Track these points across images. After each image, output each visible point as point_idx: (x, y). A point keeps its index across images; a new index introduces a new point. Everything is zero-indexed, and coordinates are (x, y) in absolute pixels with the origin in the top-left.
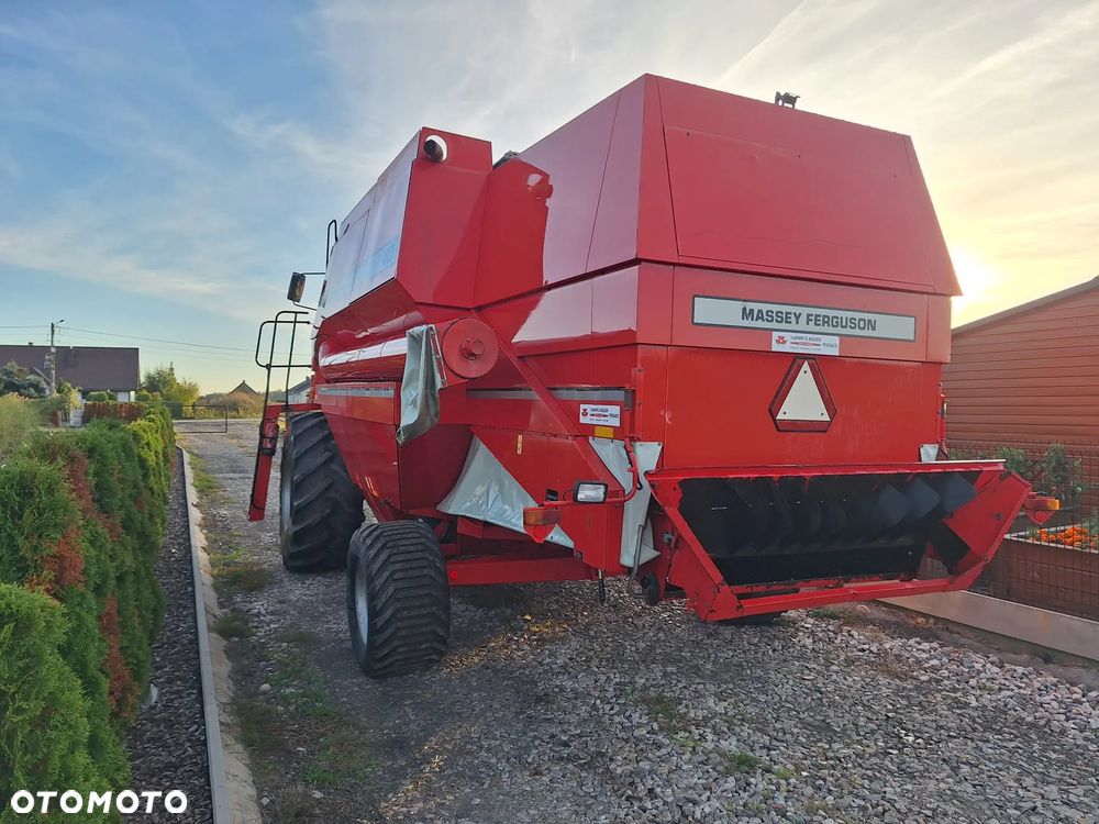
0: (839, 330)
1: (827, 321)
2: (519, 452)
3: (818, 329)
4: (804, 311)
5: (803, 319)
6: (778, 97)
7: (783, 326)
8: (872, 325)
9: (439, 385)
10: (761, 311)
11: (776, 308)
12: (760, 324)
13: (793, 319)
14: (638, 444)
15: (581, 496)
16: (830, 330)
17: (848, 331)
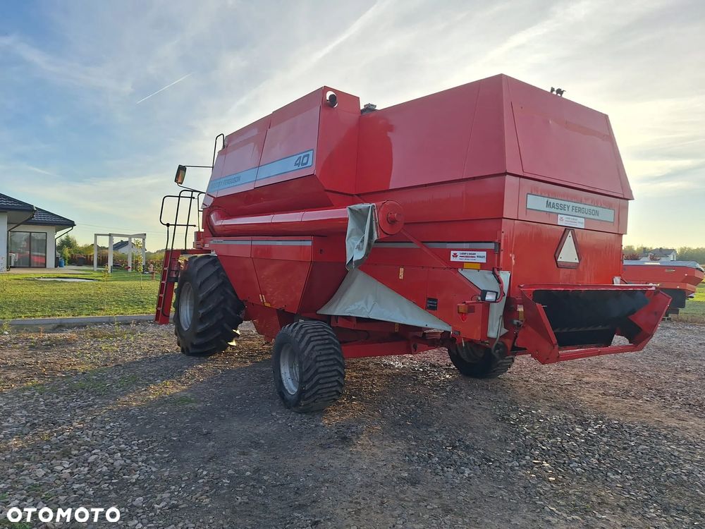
0: (584, 215)
1: (580, 210)
2: (401, 277)
3: (577, 214)
4: (571, 204)
5: (571, 208)
6: (553, 90)
7: (563, 212)
8: (597, 213)
9: (375, 237)
10: (554, 203)
11: (560, 202)
12: (553, 210)
13: (566, 209)
14: (501, 272)
15: (486, 298)
16: (582, 215)
17: (588, 216)
